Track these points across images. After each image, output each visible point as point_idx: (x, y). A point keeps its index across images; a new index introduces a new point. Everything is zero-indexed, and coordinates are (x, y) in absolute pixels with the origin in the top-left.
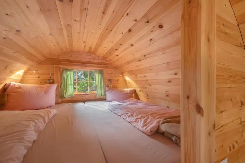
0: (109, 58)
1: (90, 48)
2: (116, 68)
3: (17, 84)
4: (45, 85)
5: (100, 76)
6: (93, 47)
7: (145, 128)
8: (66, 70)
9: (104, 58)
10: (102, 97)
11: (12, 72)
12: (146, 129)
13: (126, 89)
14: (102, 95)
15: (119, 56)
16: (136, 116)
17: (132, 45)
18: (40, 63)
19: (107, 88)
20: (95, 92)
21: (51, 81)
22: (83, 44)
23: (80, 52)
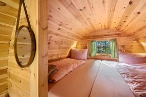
0: (121, 29)
1: (105, 26)
2: (130, 36)
3: (74, 49)
4: (83, 50)
5: (114, 43)
6: (106, 25)
7: (136, 90)
8: (93, 41)
9: (118, 30)
10: (115, 59)
11: (72, 44)
12: (136, 92)
13: (140, 54)
14: (115, 57)
15: (129, 26)
16: (136, 78)
17: (139, 13)
18: (82, 39)
19: (119, 52)
20: (110, 55)
21: (86, 48)
22: (100, 25)
23: (99, 30)
